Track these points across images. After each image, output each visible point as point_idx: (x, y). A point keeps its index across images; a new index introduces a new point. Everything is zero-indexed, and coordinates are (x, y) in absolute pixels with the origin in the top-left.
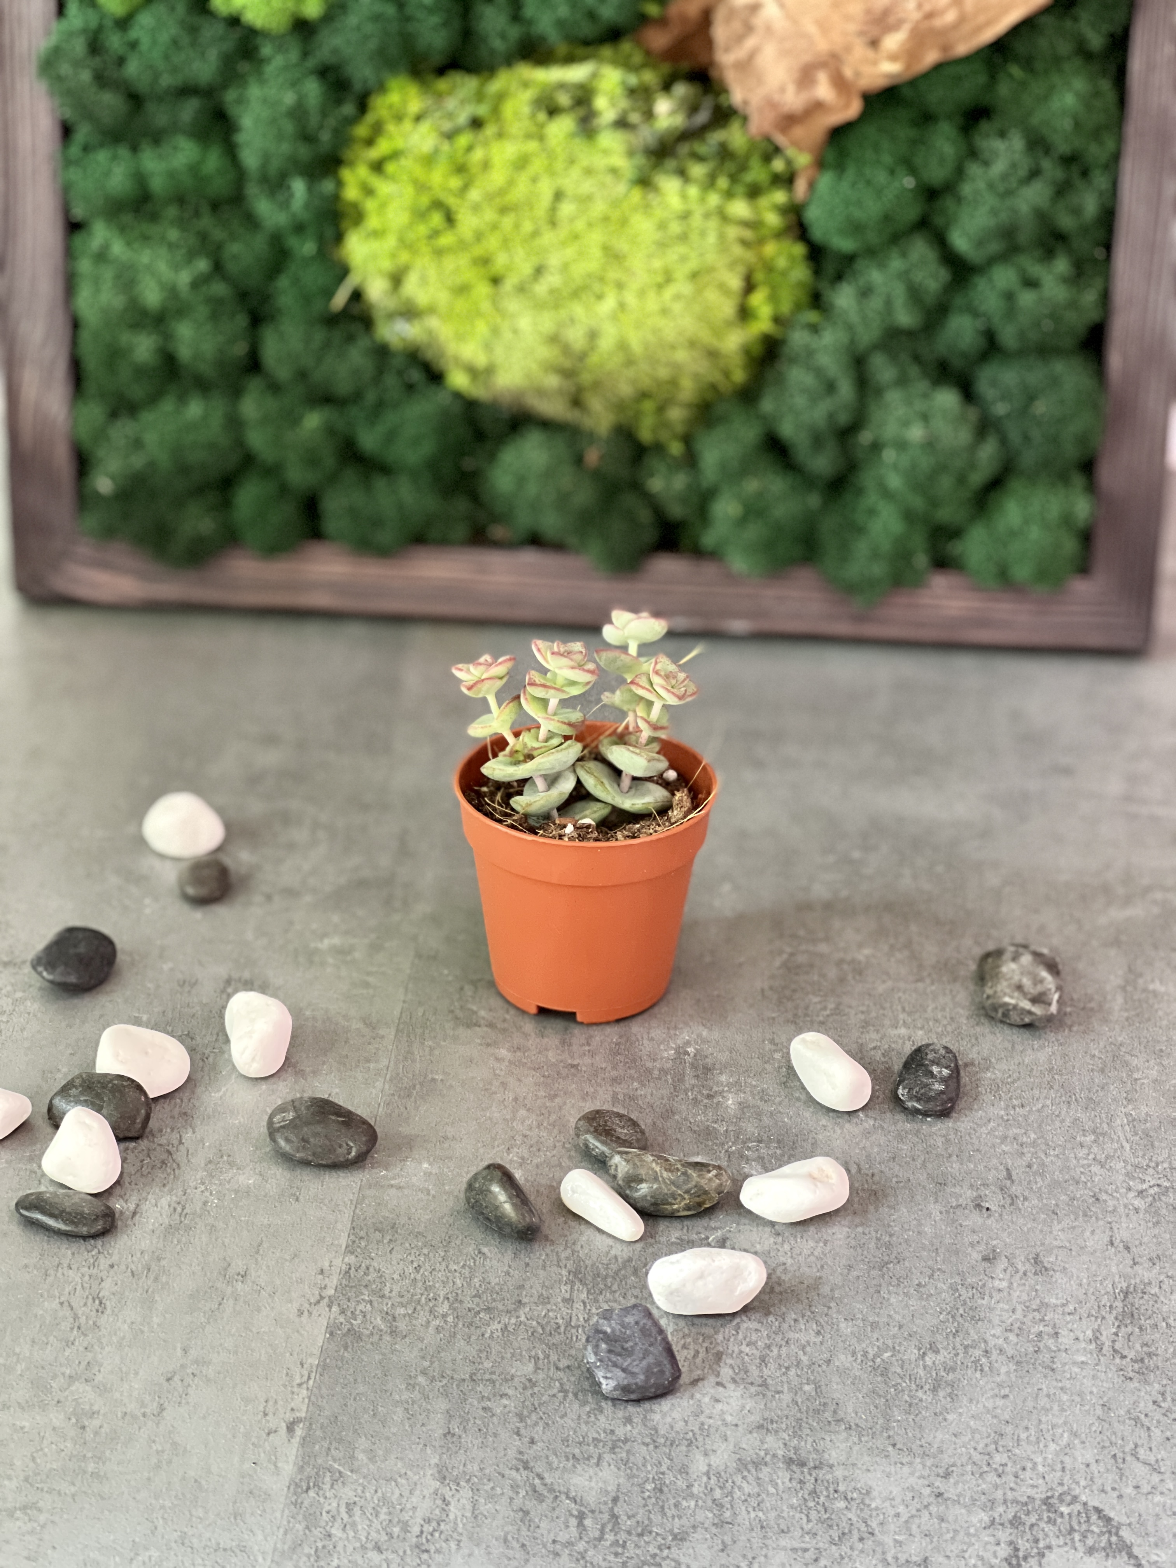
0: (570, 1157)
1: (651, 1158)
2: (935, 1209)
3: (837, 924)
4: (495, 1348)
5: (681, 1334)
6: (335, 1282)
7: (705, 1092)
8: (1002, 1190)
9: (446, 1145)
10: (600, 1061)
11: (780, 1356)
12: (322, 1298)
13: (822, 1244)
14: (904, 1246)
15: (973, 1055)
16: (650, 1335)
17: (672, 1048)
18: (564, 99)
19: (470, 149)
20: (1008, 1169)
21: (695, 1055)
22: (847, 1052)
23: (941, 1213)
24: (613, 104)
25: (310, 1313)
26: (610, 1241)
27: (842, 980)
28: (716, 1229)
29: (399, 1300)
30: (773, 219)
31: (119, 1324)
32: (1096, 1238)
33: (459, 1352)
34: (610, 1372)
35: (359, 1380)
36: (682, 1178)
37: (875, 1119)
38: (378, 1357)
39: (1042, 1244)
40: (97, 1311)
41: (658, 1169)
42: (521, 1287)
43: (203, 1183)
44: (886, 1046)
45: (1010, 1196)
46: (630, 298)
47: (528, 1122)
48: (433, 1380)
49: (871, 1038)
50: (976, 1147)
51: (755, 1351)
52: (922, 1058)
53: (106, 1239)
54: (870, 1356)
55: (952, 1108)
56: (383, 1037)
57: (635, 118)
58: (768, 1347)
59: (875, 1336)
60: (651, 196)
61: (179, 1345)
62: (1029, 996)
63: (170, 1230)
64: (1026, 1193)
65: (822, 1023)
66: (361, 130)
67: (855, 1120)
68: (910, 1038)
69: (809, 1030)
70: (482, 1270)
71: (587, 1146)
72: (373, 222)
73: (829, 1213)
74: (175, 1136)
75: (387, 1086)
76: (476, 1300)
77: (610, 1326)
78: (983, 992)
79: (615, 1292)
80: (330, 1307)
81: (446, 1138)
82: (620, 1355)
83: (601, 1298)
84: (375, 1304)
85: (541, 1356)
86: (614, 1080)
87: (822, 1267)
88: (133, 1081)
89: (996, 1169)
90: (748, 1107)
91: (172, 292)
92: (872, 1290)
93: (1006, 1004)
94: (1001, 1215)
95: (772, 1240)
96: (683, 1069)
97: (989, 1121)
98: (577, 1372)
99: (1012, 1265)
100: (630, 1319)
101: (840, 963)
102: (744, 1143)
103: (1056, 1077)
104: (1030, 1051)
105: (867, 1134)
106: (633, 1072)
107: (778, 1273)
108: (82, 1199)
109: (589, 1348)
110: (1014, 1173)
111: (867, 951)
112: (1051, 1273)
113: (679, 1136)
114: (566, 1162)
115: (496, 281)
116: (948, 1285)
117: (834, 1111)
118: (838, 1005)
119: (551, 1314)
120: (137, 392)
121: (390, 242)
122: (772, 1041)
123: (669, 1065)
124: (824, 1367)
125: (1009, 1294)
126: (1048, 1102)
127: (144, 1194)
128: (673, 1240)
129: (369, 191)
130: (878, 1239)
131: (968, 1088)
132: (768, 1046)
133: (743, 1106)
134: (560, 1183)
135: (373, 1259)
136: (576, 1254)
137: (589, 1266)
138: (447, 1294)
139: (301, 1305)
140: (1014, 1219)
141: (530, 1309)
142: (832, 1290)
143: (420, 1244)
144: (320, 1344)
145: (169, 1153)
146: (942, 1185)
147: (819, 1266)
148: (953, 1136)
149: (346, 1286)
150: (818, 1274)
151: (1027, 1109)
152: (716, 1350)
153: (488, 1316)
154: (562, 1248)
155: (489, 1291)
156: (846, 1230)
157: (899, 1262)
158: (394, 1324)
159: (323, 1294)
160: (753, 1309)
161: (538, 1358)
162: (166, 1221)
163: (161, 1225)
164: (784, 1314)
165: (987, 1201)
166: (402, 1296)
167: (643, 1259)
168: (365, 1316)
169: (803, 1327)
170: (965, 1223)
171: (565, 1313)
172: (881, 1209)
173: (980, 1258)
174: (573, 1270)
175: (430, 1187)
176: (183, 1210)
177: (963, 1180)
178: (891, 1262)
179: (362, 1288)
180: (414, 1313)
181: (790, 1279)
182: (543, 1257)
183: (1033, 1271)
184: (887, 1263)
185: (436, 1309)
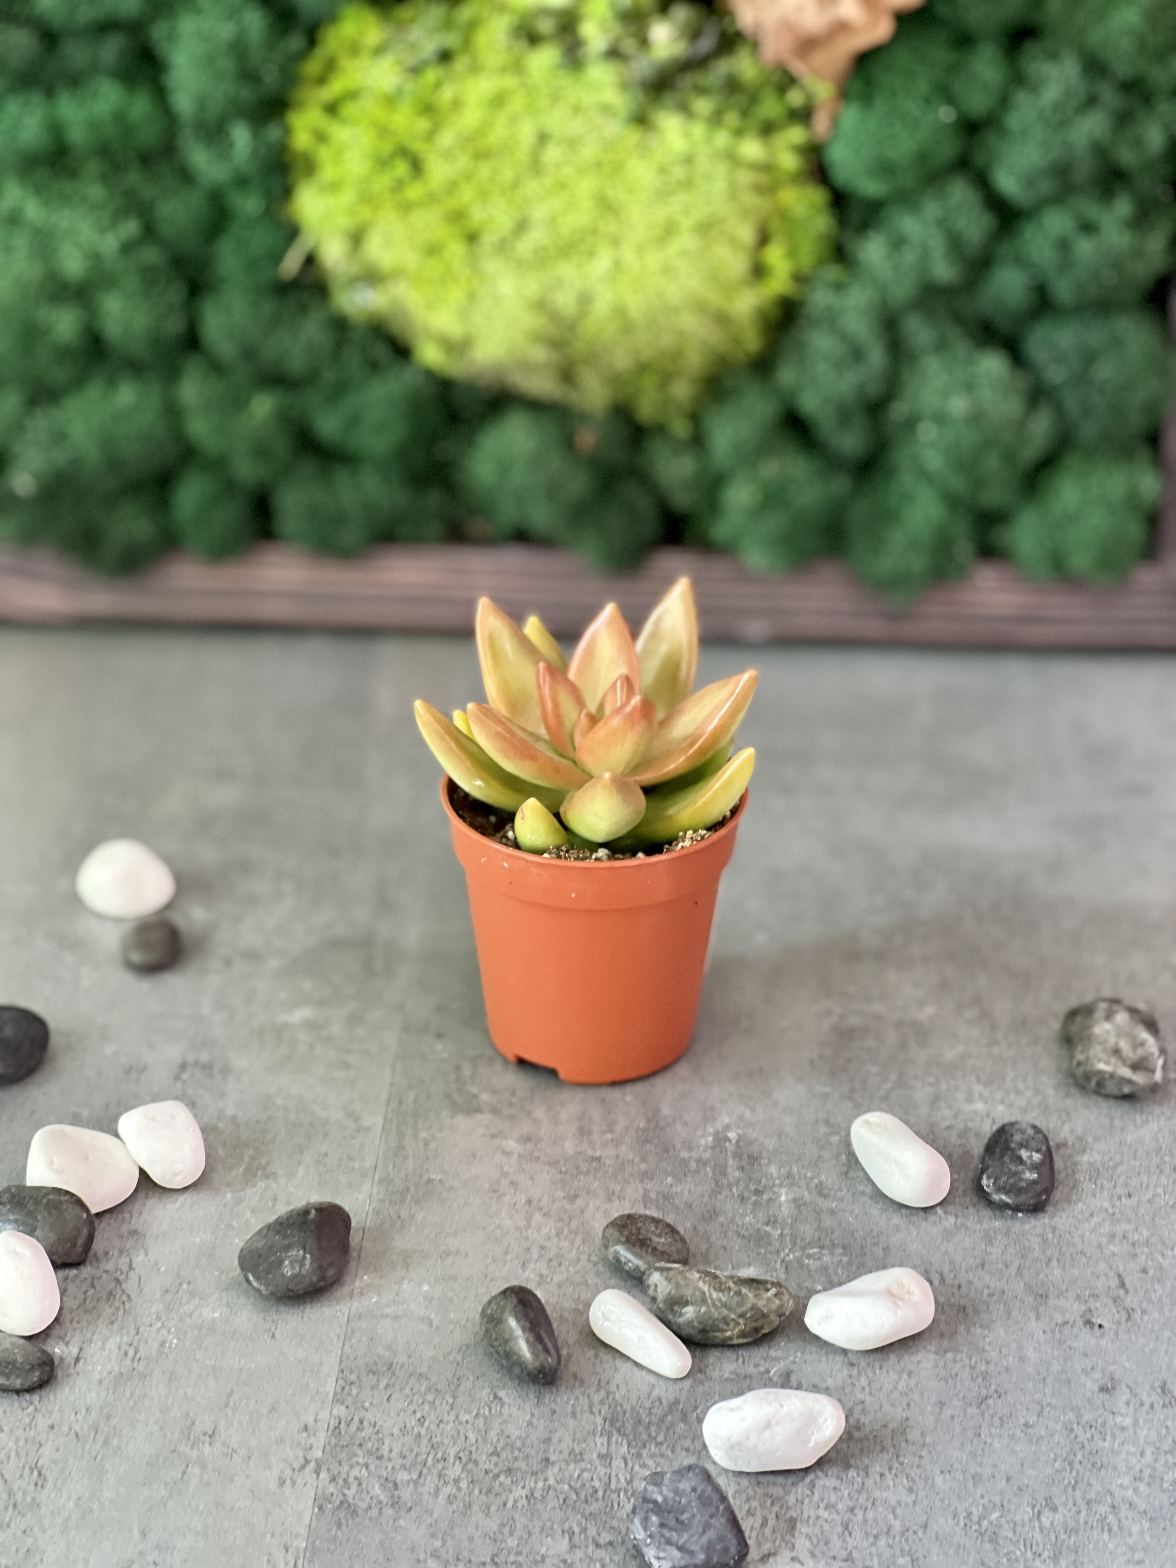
0: (598, 1274)
1: (697, 1275)
2: (1036, 1326)
3: (892, 976)
4: (521, 1521)
5: (744, 1497)
6: (322, 1441)
7: (752, 1187)
8: (1115, 1301)
9: (449, 1261)
10: (626, 1152)
11: (865, 1521)
12: (307, 1462)
13: (905, 1376)
14: (1003, 1375)
15: (1066, 1133)
16: (711, 1503)
17: (710, 1134)
18: (546, 26)
19: (438, 85)
20: (1119, 1276)
21: (738, 1142)
22: (916, 1133)
23: (1044, 1332)
24: (603, 31)
25: (294, 1483)
26: (652, 1379)
28: (776, 1359)
29: (401, 1462)
30: (789, 161)
31: (62, 1501)
33: (477, 1527)
34: (664, 1551)
36: (736, 1299)
37: (956, 1216)
38: (378, 1537)
39: (1169, 1368)
40: (36, 1484)
41: (706, 1288)
42: (548, 1441)
43: (158, 1318)
44: (962, 1126)
45: (1125, 1309)
46: (628, 255)
47: (545, 1230)
49: (944, 1116)
50: (1079, 1249)
51: (836, 1516)
52: (1007, 1140)
53: (43, 1393)
54: (975, 1518)
55: (1047, 1199)
56: (368, 1129)
58: (852, 1510)
59: (979, 1492)
60: (649, 136)
61: (136, 1528)
62: (1128, 1062)
63: (120, 1379)
64: (1145, 1305)
65: (885, 1099)
66: (312, 67)
67: (932, 1218)
68: (988, 1115)
69: (869, 1110)
70: (500, 1420)
71: (617, 1260)
72: (327, 172)
73: (912, 1337)
74: (124, 1262)
75: (375, 1191)
76: (494, 1459)
77: (661, 1493)
78: (1072, 1057)
79: (661, 1444)
80: (317, 1472)
81: (448, 1253)
82: (675, 1530)
83: (645, 1452)
84: (372, 1467)
85: (577, 1530)
86: (645, 1176)
87: (908, 1405)
88: (72, 1195)
89: (1106, 1275)
90: (805, 1204)
91: (96, 258)
92: (970, 1434)
93: (1101, 1072)
94: (1117, 1333)
95: (845, 1372)
96: (726, 1158)
97: (1092, 1215)
98: (621, 1550)
99: (1135, 1396)
100: (685, 1485)
101: (899, 1024)
102: (803, 1249)
104: (1131, 1128)
105: (948, 1234)
106: (664, 1164)
107: (856, 1414)
108: (13, 1344)
109: (637, 1521)
110: (1127, 1281)
111: (930, 1010)
113: (725, 1242)
114: (592, 1280)
115: (472, 238)
116: (1060, 1424)
117: (907, 1207)
118: (901, 1075)
119: (586, 1475)
120: (59, 375)
121: (347, 197)
122: (827, 1122)
123: (707, 1155)
124: (920, 1534)
125: (1136, 1434)
126: (1160, 1191)
127: (89, 1336)
128: (727, 1375)
129: (321, 137)
130: (973, 1368)
131: (1063, 1175)
132: (823, 1129)
133: (798, 1203)
134: (588, 1305)
135: (367, 1410)
136: (611, 1397)
137: (628, 1412)
138: (459, 1452)
139: (282, 1472)
140: (1133, 1338)
141: (560, 1469)
142: (923, 1434)
143: (423, 1389)
144: (307, 1522)
145: (118, 1281)
146: (1043, 1297)
147: (904, 1404)
148: (1050, 1236)
149: (336, 1445)
150: (904, 1415)
151: (1135, 1199)
152: (788, 1516)
153: (509, 1480)
154: (594, 1390)
155: (509, 1447)
156: (932, 1357)
157: (1000, 1396)
158: (396, 1493)
159: (308, 1457)
160: (829, 1461)
161: (573, 1533)
162: (116, 1368)
163: (110, 1373)
164: (867, 1467)
165: (1098, 1317)
166: (405, 1457)
167: (692, 1400)
168: (360, 1484)
169: (892, 1483)
170: (1074, 1345)
171: (602, 1473)
172: (972, 1330)
173: (1096, 1388)
174: (609, 1416)
175: (433, 1316)
176: (136, 1353)
177: (1067, 1290)
178: (991, 1396)
179: (356, 1447)
180: (419, 1477)
181: (871, 1422)
182: (572, 1402)
183: (1161, 1404)
184: (986, 1398)
185: (446, 1472)
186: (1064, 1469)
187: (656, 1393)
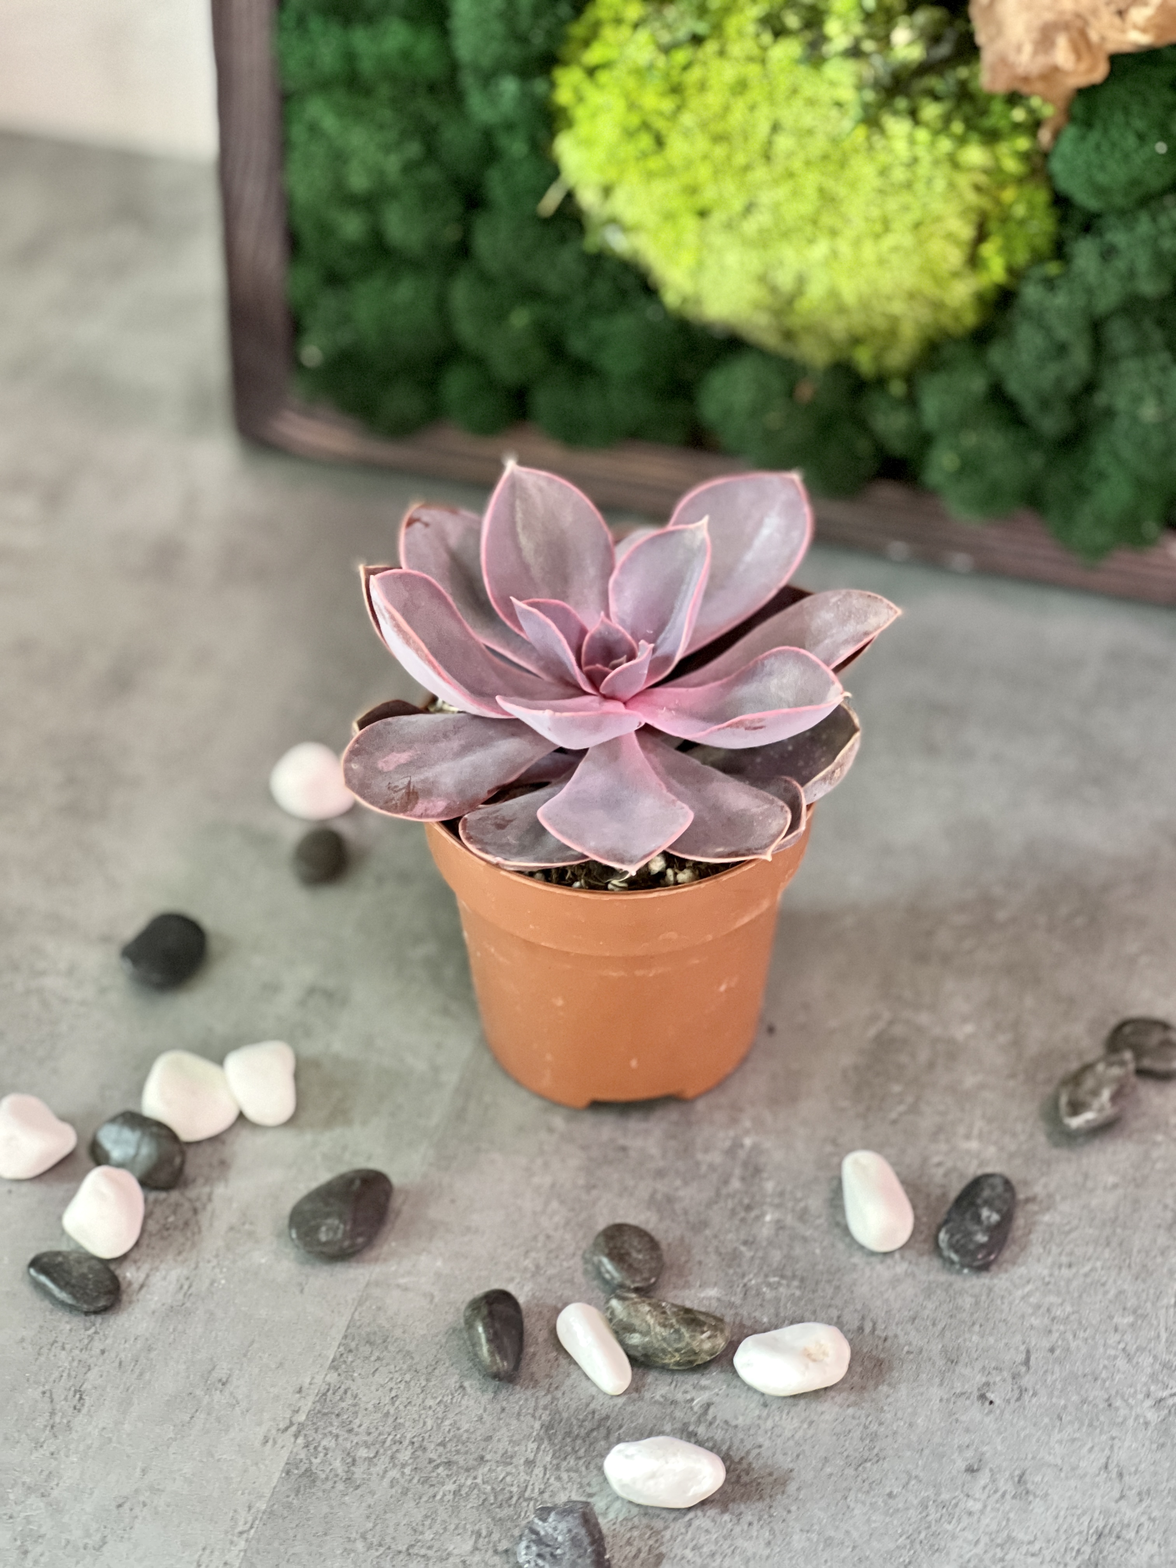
0: (586, 1272)
1: (647, 1308)
2: (936, 1393)
3: (950, 985)
4: (443, 1515)
5: (630, 1525)
6: (309, 1405)
7: (746, 1201)
8: (1014, 1378)
9: (466, 1239)
12: (292, 1424)
13: (805, 1426)
15: (1038, 1189)
17: (729, 1138)
18: (792, 21)
19: (687, 67)
20: (1028, 1352)
21: (750, 1150)
23: (941, 1400)
24: (846, 30)
25: (275, 1442)
26: (593, 1391)
27: (931, 1066)
28: (704, 1388)
29: (366, 1438)
30: (1013, 166)
31: (90, 1428)
32: (1093, 1457)
33: (405, 1515)
35: (298, 1537)
36: (675, 1336)
37: (910, 1263)
38: (325, 1509)
39: (1033, 1458)
40: (75, 1408)
41: (652, 1322)
42: (489, 1439)
43: (217, 1256)
44: (949, 1164)
45: (1020, 1387)
46: (844, 247)
47: (556, 1219)
48: (369, 1548)
50: (1003, 1316)
51: (698, 1559)
52: (977, 1195)
53: (106, 1316)
55: (992, 1263)
56: (443, 1086)
57: (869, 46)
58: (713, 1555)
60: (876, 138)
61: (140, 1464)
63: (170, 1312)
64: (1038, 1387)
66: (577, 31)
67: (889, 1261)
70: (457, 1410)
71: (599, 1268)
72: (583, 129)
73: (823, 1390)
74: (206, 1190)
76: (441, 1449)
77: (544, 1528)
79: (580, 1458)
80: (296, 1436)
81: (468, 1230)
84: (340, 1439)
85: (484, 1533)
86: (660, 1174)
87: (798, 1456)
88: (171, 1130)
89: (1017, 1348)
90: (785, 1227)
91: (380, 177)
92: (839, 1496)
94: (1002, 1413)
96: (733, 1167)
97: (1028, 1282)
99: (994, 1481)
101: (936, 1041)
102: (766, 1276)
103: (1119, 1230)
105: (895, 1282)
106: (679, 1164)
107: (751, 1457)
108: (90, 1268)
110: (1033, 1358)
111: (969, 1028)
112: (1031, 1498)
114: (579, 1278)
116: (919, 1499)
118: (918, 1099)
119: (508, 1479)
120: (349, 264)
122: (834, 1142)
123: (719, 1160)
125: (979, 1521)
126: (1099, 1264)
127: (157, 1264)
128: (658, 1397)
130: (866, 1427)
131: (1018, 1234)
132: (829, 1148)
133: (780, 1226)
134: (566, 1305)
135: (353, 1380)
136: (555, 1403)
137: (564, 1421)
138: (414, 1437)
139: (269, 1430)
140: (1015, 1420)
141: (490, 1469)
142: (799, 1489)
143: (405, 1367)
144: (273, 1485)
145: (195, 1211)
146: (953, 1361)
147: (795, 1455)
148: (984, 1298)
149: (319, 1412)
150: (791, 1466)
151: (1074, 1270)
152: (657, 1552)
153: (446, 1472)
154: (543, 1394)
155: (455, 1440)
156: (836, 1409)
157: (878, 1461)
158: (352, 1468)
159: (294, 1420)
160: (712, 1501)
161: (480, 1535)
162: (170, 1301)
163: (163, 1305)
164: (741, 1514)
165: (993, 1392)
166: (369, 1434)
167: (621, 1418)
168: (326, 1454)
169: (755, 1534)
170: (963, 1418)
171: (522, 1480)
172: (880, 1387)
173: (963, 1468)
174: (547, 1423)
175: (436, 1293)
176: (190, 1287)
177: (977, 1359)
178: (870, 1460)
179: (333, 1416)
180: (375, 1457)
181: (760, 1468)
182: (521, 1403)
183: (1014, 1493)
184: (866, 1461)
185: (398, 1455)
186: (905, 1547)
187: (592, 1406)
